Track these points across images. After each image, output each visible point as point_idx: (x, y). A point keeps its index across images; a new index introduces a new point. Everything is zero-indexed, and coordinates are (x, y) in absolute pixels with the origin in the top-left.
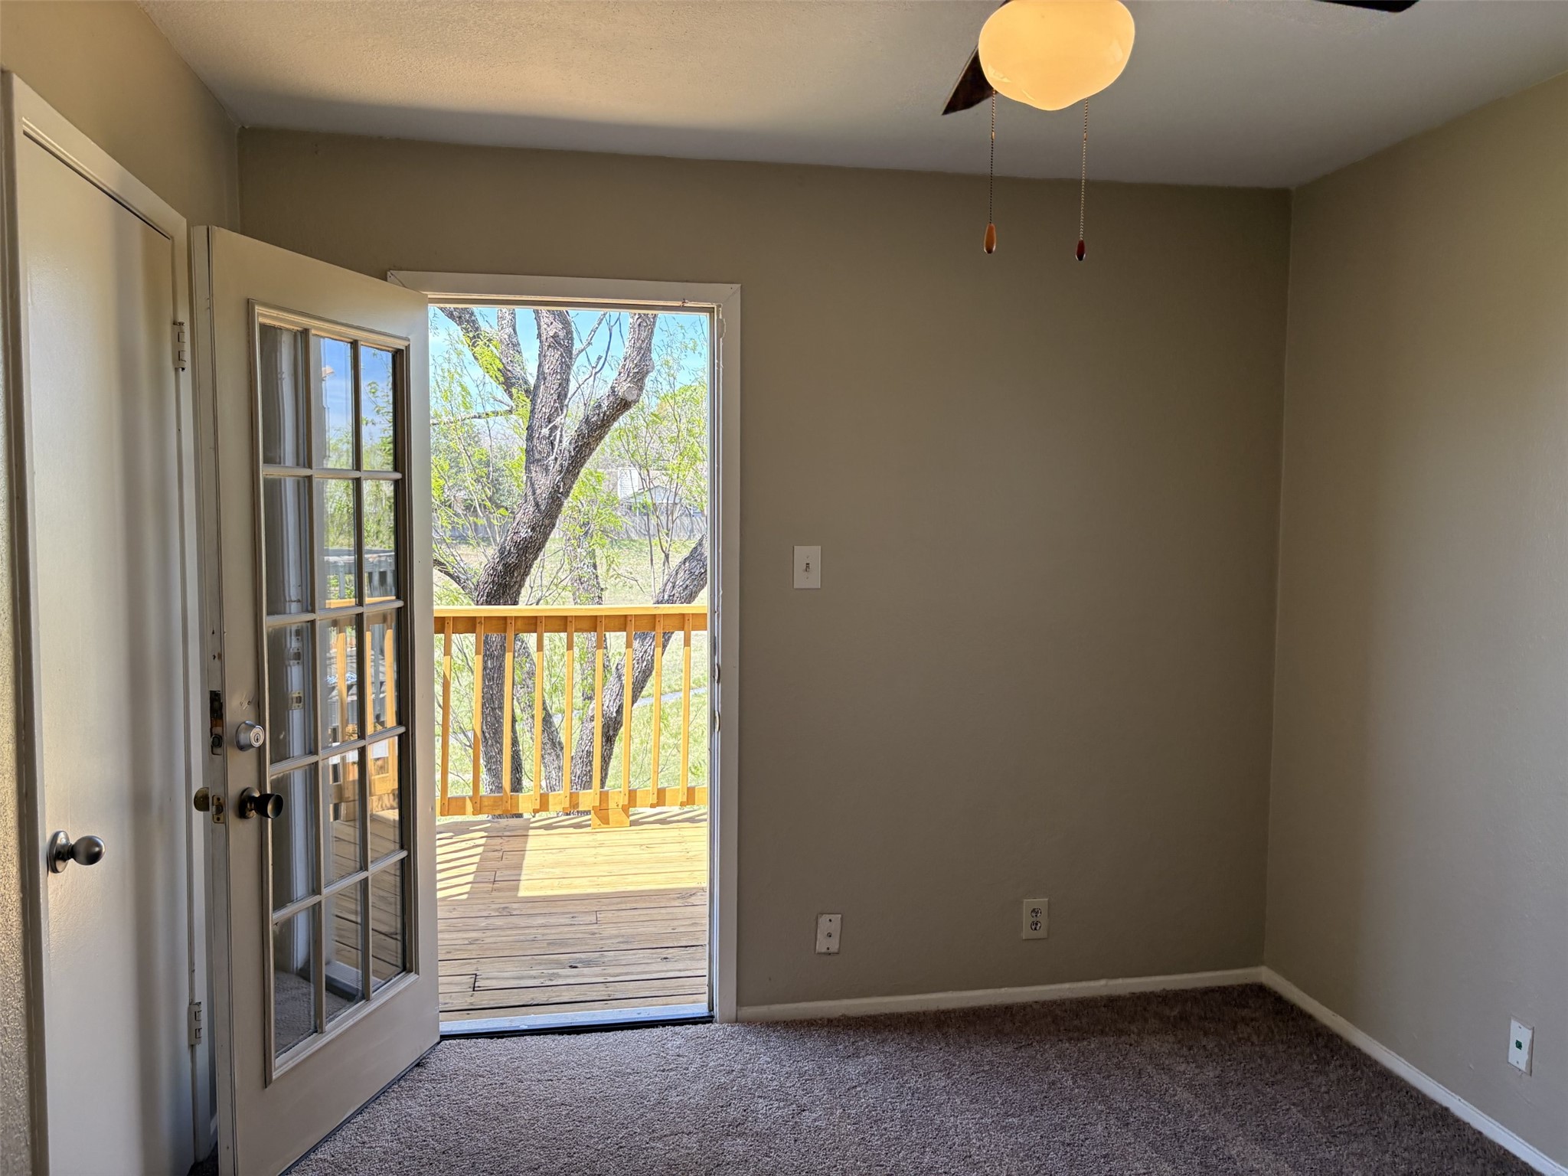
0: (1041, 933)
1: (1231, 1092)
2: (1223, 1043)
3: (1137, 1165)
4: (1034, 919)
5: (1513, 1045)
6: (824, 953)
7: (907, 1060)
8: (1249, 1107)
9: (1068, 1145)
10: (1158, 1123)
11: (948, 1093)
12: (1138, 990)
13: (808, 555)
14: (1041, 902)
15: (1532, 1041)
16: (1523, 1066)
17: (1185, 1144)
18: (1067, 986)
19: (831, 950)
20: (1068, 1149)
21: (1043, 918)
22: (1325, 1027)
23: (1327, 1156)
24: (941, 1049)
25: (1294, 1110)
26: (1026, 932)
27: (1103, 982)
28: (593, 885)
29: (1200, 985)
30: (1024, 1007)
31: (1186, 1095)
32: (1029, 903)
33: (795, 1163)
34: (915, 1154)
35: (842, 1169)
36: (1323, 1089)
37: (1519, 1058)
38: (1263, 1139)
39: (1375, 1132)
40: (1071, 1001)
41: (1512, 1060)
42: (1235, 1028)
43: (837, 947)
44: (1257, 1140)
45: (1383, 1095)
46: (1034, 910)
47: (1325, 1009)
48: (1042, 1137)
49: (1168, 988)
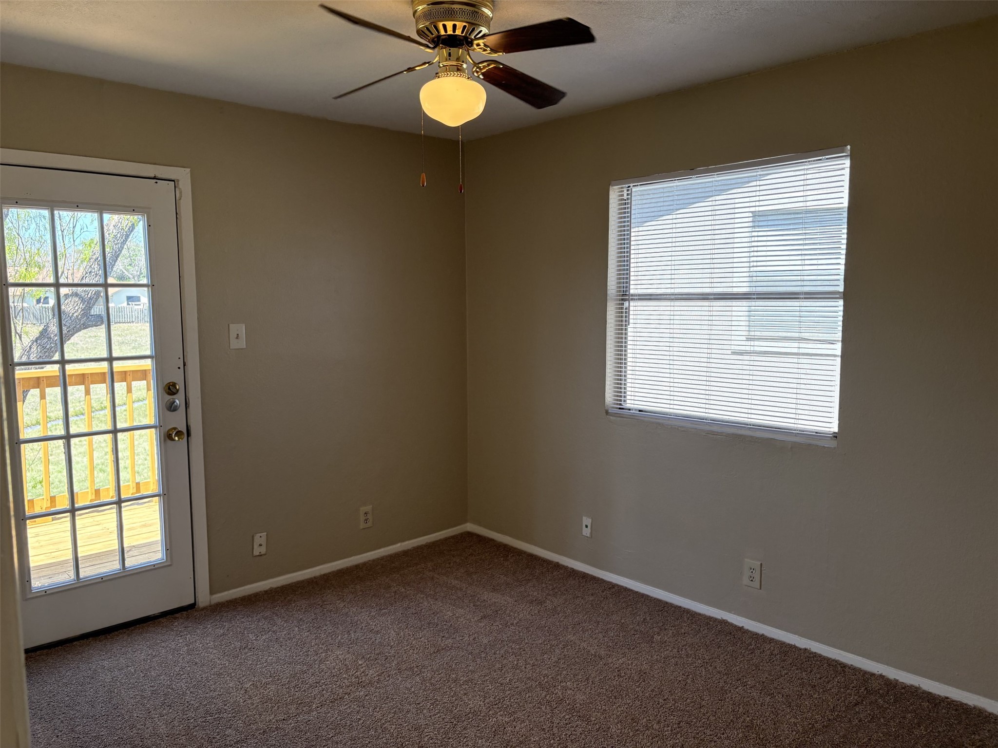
0: (370, 524)
1: (474, 577)
2: (463, 558)
3: (448, 613)
4: (366, 517)
5: (584, 526)
6: (258, 556)
7: (318, 600)
8: (484, 580)
9: (415, 613)
10: (449, 595)
11: (348, 608)
12: (415, 545)
13: (239, 329)
14: (368, 508)
15: (592, 523)
16: (588, 535)
17: (464, 600)
18: (382, 550)
19: (262, 553)
20: (416, 615)
21: (370, 516)
22: (500, 543)
23: (521, 590)
24: (333, 591)
25: (502, 576)
26: (362, 525)
27: (399, 545)
28: (50, 558)
29: (442, 537)
30: (364, 564)
31: (456, 582)
32: (363, 509)
33: (288, 655)
34: (346, 636)
35: (313, 651)
36: (510, 566)
37: (586, 532)
38: (494, 590)
39: (536, 577)
40: (387, 556)
41: (584, 534)
42: (465, 551)
43: (265, 550)
44: (492, 591)
45: (533, 563)
46: (365, 513)
47: (499, 535)
48: (402, 614)
49: (429, 541)
